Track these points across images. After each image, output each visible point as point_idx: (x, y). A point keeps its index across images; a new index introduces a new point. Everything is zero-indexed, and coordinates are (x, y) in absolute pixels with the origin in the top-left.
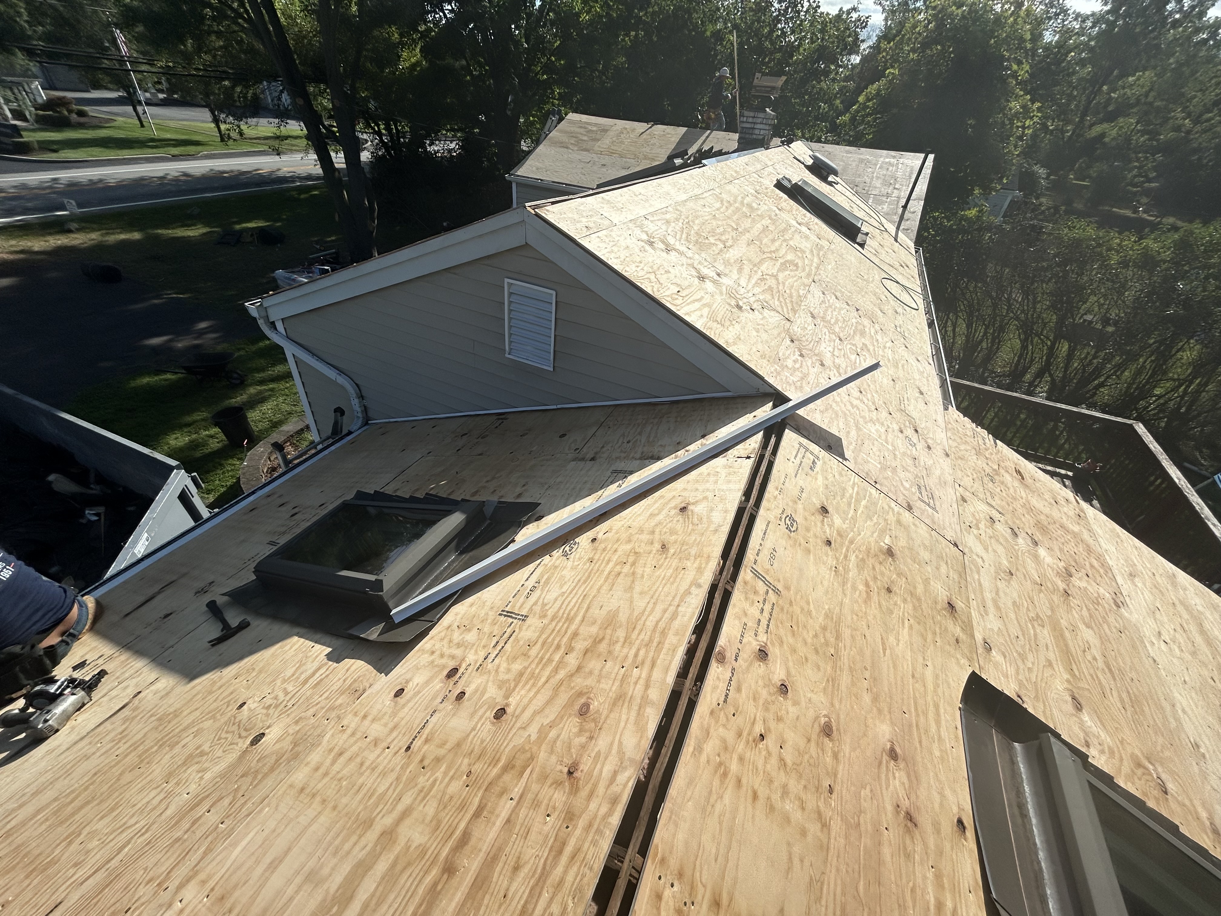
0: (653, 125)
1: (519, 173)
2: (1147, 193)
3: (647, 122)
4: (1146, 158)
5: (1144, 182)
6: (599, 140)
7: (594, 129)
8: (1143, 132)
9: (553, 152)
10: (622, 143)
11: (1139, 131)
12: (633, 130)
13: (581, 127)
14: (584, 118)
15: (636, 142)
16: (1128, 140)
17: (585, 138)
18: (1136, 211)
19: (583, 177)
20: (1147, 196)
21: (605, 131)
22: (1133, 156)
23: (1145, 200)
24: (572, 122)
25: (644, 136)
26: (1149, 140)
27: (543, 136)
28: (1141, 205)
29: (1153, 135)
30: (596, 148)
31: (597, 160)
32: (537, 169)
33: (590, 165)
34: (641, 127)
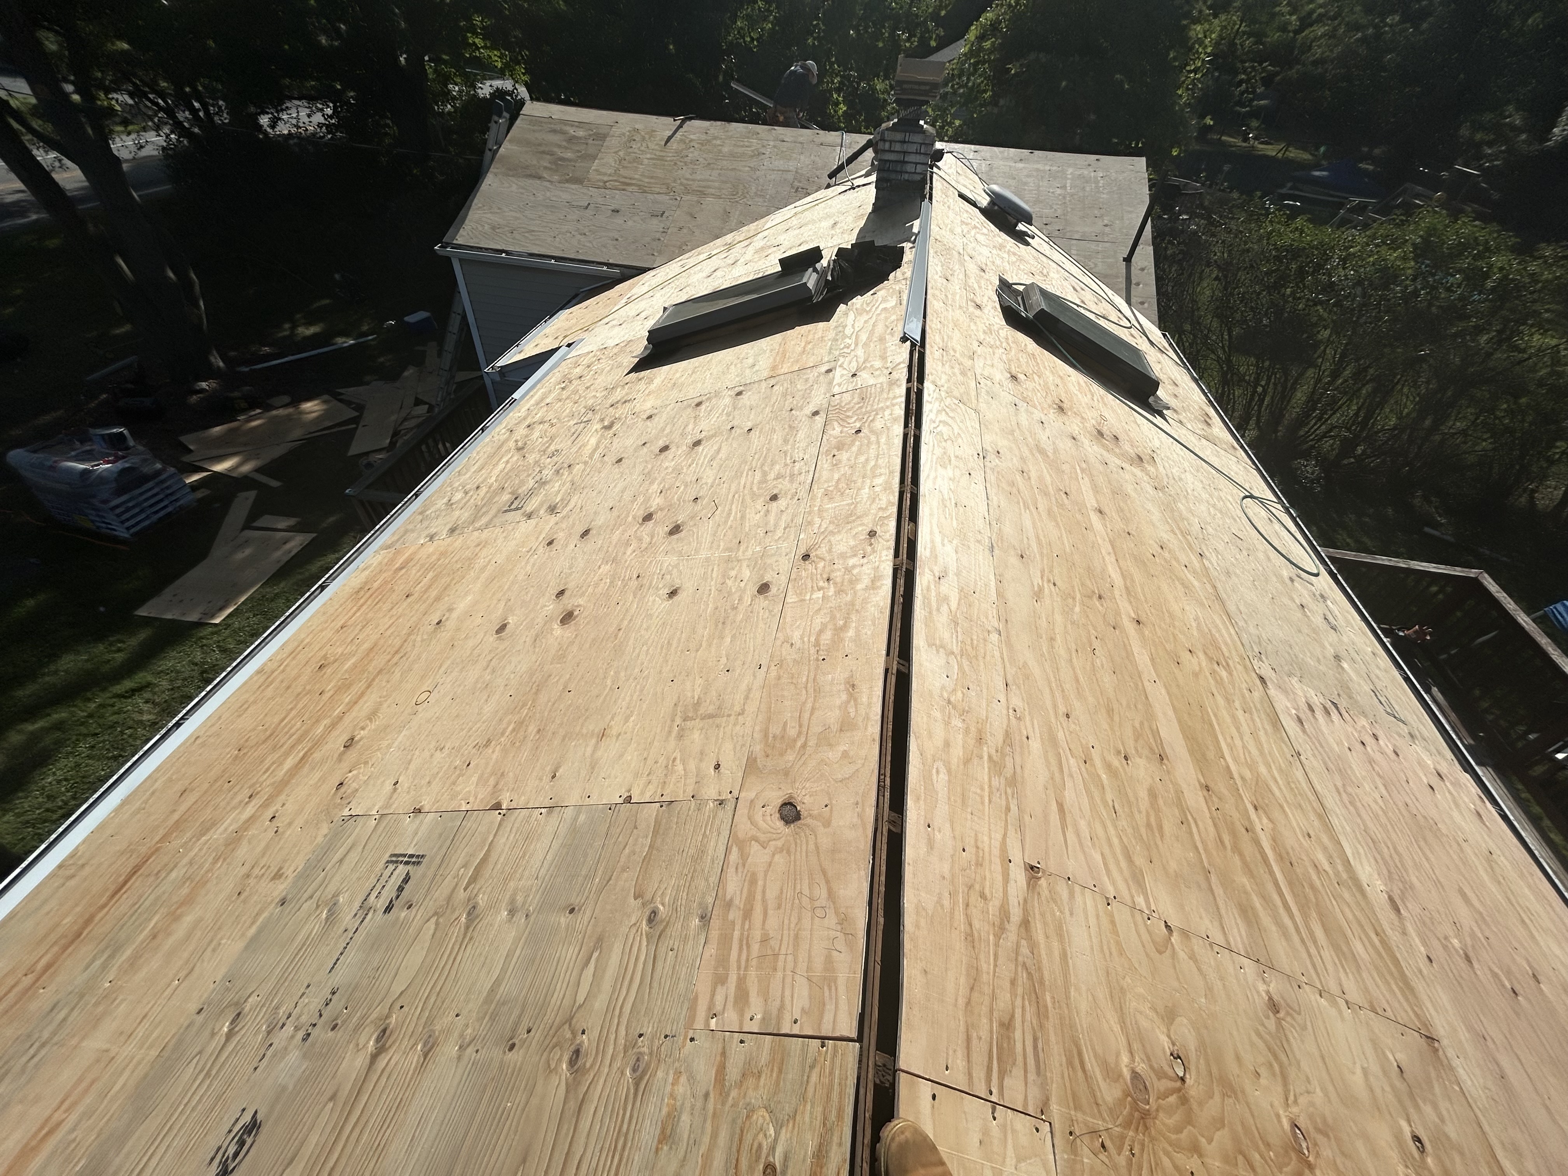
0: (683, 122)
1: (460, 240)
2: (1255, 114)
3: (672, 114)
4: (1253, 68)
5: (1252, 100)
6: (594, 157)
7: (581, 133)
8: (1250, 34)
9: (514, 188)
10: (637, 160)
11: (1244, 33)
12: (652, 133)
13: (554, 131)
14: (556, 111)
15: (661, 159)
16: (1232, 44)
17: (569, 155)
18: (1246, 139)
19: (582, 238)
20: (1257, 118)
21: (601, 137)
22: (1239, 65)
23: (1255, 124)
24: (536, 121)
25: (674, 144)
26: (1256, 43)
27: (488, 154)
28: (1251, 131)
29: (1259, 36)
30: (592, 175)
31: (600, 200)
32: (493, 228)
33: (589, 212)
34: (664, 125)
